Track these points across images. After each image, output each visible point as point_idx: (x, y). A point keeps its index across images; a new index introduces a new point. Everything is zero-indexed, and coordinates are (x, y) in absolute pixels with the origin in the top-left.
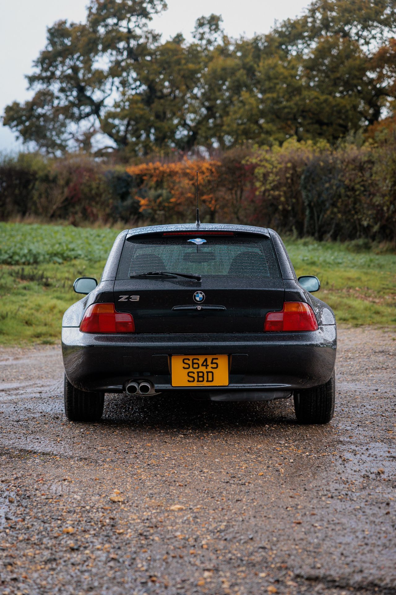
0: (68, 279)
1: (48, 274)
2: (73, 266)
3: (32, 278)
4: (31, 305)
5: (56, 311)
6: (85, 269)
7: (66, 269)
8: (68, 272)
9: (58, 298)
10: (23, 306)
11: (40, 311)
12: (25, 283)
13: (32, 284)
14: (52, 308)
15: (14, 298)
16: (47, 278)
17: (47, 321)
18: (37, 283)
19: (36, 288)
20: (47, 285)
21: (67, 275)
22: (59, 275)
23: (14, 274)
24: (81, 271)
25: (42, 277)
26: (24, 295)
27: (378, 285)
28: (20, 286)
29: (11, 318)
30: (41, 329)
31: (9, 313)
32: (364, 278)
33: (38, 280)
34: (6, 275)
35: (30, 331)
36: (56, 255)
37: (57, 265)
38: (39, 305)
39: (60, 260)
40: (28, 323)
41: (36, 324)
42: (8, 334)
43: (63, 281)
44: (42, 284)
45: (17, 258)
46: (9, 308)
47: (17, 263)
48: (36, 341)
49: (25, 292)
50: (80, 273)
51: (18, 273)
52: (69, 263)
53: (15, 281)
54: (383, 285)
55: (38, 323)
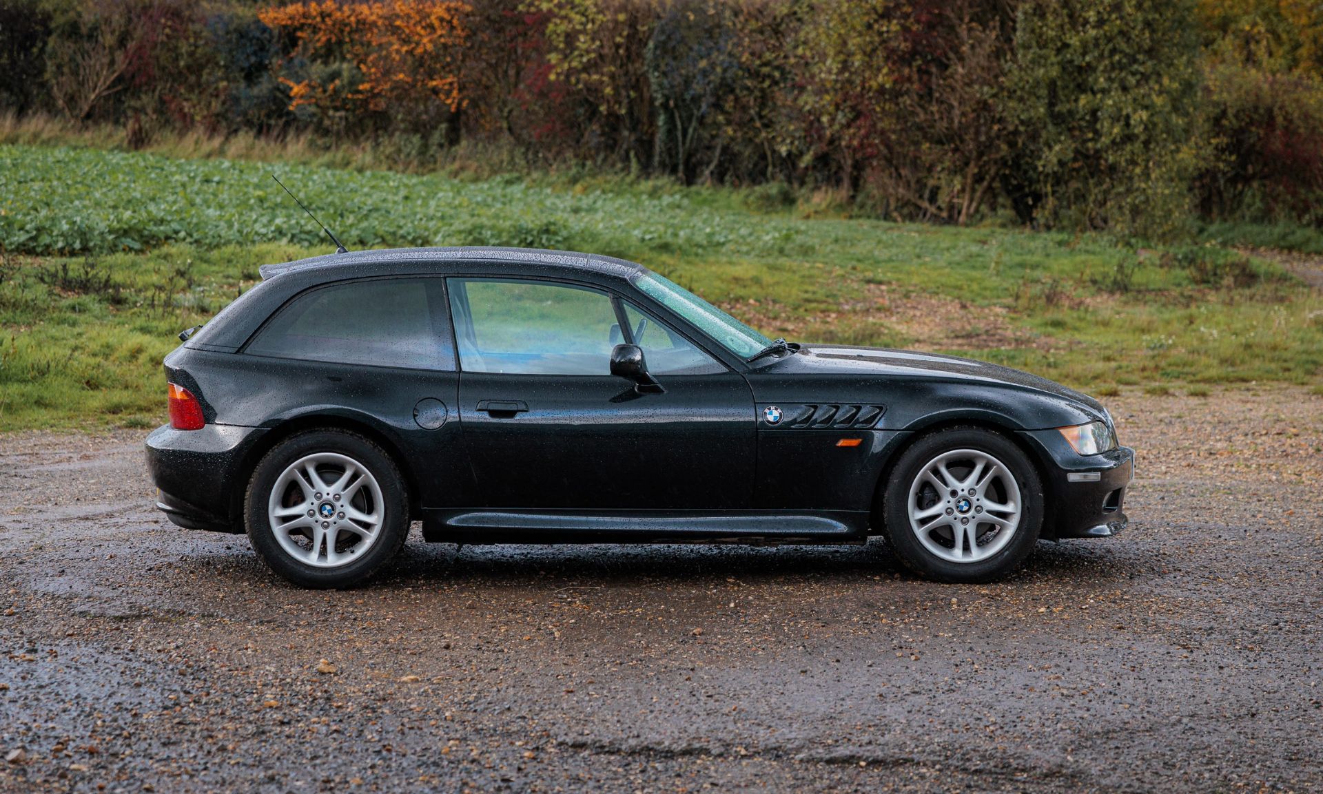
0: (160, 288)
1: (118, 277)
2: (166, 257)
3: (84, 286)
4: (94, 346)
5: (143, 358)
6: (191, 265)
7: (151, 265)
8: (157, 272)
9: (144, 330)
10: (75, 349)
11: (111, 358)
12: (72, 298)
13: (87, 299)
14: (135, 354)
15: (54, 331)
16: (117, 287)
17: (129, 378)
18: (97, 298)
19: (96, 307)
20: (118, 301)
21: (155, 278)
22: (140, 281)
23: (46, 279)
24: (182, 269)
25: (107, 284)
26: (74, 324)
27: (796, 293)
28: (64, 303)
29: (56, 375)
30: (119, 396)
31: (53, 364)
32: (767, 278)
33: (97, 291)
34: (30, 281)
35: (97, 400)
36: (126, 233)
37: (132, 255)
38: (108, 346)
39: (137, 246)
40: (92, 384)
41: (107, 387)
42: (55, 407)
43: (149, 294)
44: (107, 300)
45: (46, 239)
46: (51, 353)
47: (47, 251)
48: (113, 422)
49: (74, 316)
50: (181, 274)
51: (54, 275)
52: (156, 252)
53: (50, 293)
54: (806, 292)
55: (109, 383)
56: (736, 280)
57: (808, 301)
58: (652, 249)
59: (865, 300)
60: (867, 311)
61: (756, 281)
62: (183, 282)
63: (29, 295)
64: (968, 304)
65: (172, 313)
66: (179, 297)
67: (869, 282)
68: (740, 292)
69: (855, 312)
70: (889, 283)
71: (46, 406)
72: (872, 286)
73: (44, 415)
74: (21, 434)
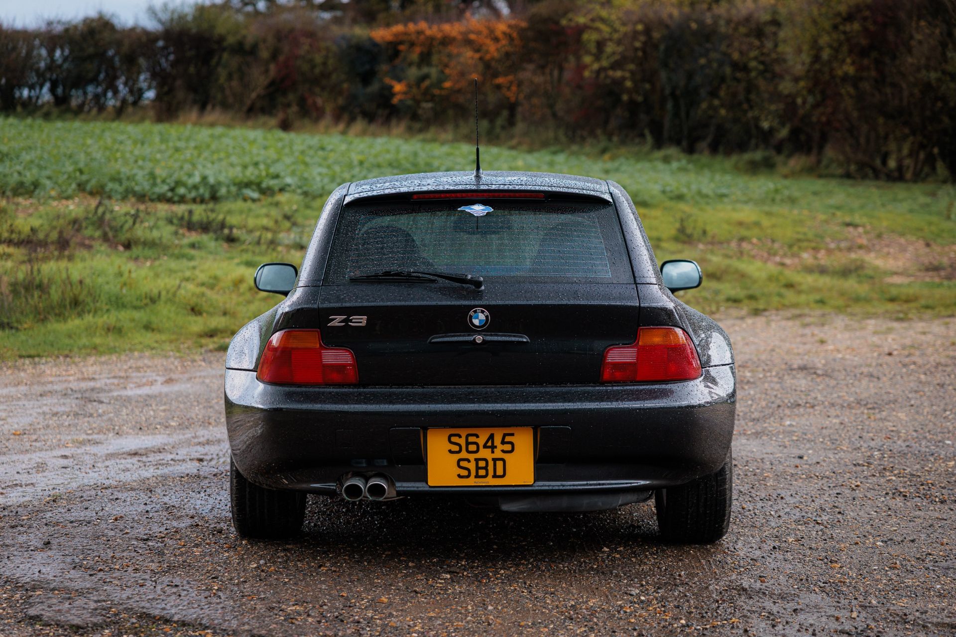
0: (266, 229)
1: (232, 220)
2: (277, 204)
3: (205, 227)
4: (202, 277)
5: (243, 288)
6: (296, 211)
7: (264, 211)
8: (267, 216)
9: (248, 264)
10: (187, 279)
11: (217, 288)
12: (194, 237)
13: (205, 238)
14: (237, 284)
15: (173, 264)
16: (231, 228)
17: (228, 306)
18: (214, 237)
19: (212, 244)
20: (231, 240)
21: (265, 221)
22: (251, 222)
23: (175, 221)
24: (289, 213)
25: (223, 225)
26: (191, 258)
27: (789, 233)
28: (186, 241)
29: (166, 303)
30: (217, 322)
31: (164, 293)
32: (766, 222)
33: (215, 232)
34: (161, 223)
35: (197, 324)
36: (248, 185)
37: (249, 204)
38: (216, 278)
39: (255, 195)
40: (195, 310)
41: (208, 313)
42: (160, 331)
43: (257, 234)
44: (223, 239)
45: (182, 191)
46: (165, 283)
47: (182, 200)
48: (207, 345)
49: (193, 252)
50: (287, 217)
51: (182, 218)
52: (270, 200)
53: (176, 233)
54: (798, 233)
55: (211, 310)
56: (741, 224)
57: (799, 240)
58: (671, 199)
59: (846, 239)
60: (850, 249)
61: (757, 224)
62: (287, 224)
63: (156, 234)
64: (932, 242)
65: (274, 250)
66: (282, 235)
67: (848, 225)
68: (744, 232)
69: (840, 250)
70: (864, 226)
71: (153, 330)
72: (851, 229)
73: (149, 338)
74: (123, 357)
